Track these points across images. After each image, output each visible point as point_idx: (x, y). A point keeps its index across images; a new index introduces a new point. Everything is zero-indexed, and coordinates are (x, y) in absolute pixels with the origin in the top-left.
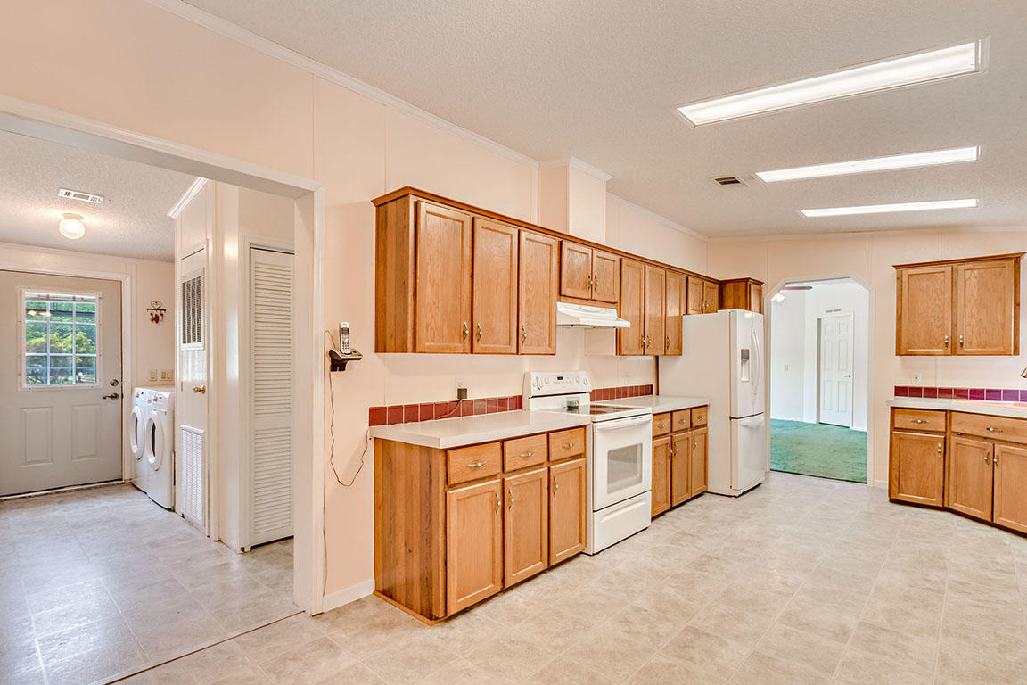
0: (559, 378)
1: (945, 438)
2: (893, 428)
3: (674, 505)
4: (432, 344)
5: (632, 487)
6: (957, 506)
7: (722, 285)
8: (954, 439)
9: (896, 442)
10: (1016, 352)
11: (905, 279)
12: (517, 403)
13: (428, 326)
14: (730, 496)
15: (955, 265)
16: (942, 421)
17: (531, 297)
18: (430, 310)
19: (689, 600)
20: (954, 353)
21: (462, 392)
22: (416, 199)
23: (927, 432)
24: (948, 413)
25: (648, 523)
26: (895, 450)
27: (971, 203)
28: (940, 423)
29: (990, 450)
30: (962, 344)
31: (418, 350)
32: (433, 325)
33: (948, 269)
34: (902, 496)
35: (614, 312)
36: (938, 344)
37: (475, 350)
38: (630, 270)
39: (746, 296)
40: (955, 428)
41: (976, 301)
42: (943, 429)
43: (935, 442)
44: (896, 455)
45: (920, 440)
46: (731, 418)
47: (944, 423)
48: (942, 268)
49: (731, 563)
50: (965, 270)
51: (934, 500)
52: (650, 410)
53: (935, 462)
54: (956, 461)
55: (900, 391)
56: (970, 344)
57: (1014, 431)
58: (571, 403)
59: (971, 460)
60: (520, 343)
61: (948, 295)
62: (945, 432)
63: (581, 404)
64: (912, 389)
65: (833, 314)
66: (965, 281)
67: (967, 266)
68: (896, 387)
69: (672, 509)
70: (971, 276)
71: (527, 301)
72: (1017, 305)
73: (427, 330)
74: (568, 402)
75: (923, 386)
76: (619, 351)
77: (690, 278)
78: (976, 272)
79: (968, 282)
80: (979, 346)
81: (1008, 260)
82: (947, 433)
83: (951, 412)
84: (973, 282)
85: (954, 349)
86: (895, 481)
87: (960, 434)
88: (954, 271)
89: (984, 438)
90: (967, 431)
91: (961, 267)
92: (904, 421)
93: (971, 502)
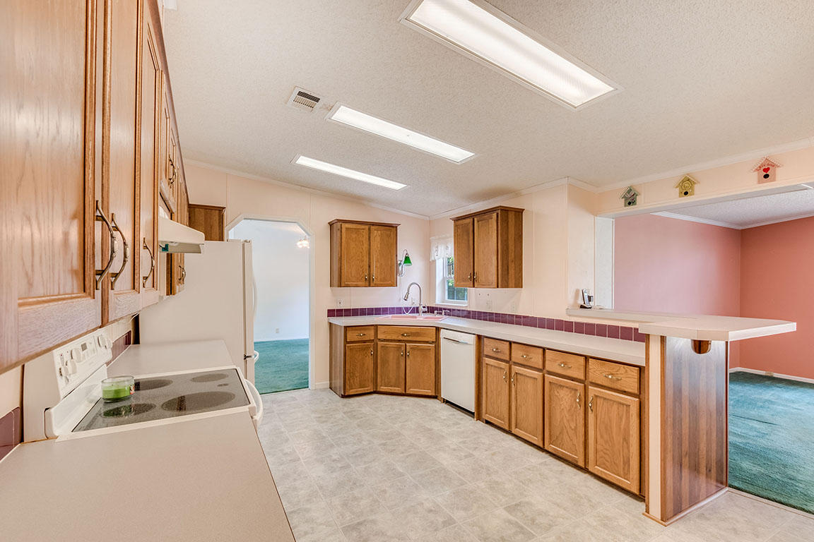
1: (374, 344)
2: (346, 342)
6: (383, 389)
8: (380, 344)
9: (348, 352)
10: (396, 286)
11: (344, 230)
15: (369, 226)
16: (372, 333)
23: (364, 342)
24: (376, 327)
26: (348, 358)
28: (370, 335)
29: (403, 348)
30: (374, 279)
33: (367, 227)
34: (352, 392)
36: (362, 279)
40: (380, 336)
41: (379, 251)
43: (368, 348)
44: (348, 362)
45: (360, 349)
48: (363, 227)
50: (374, 230)
51: (370, 389)
53: (369, 362)
54: (381, 358)
55: (331, 313)
56: (377, 279)
57: (417, 334)
59: (391, 356)
61: (366, 246)
62: (373, 340)
64: (338, 311)
66: (374, 238)
67: (375, 227)
70: (376, 233)
72: (396, 255)
75: (344, 308)
78: (379, 232)
79: (376, 238)
80: (381, 281)
81: (392, 228)
82: (374, 342)
83: (377, 325)
84: (378, 239)
85: (369, 282)
86: (348, 382)
87: (384, 340)
88: (369, 229)
89: (399, 341)
90: (388, 337)
91: (372, 227)
92: (352, 336)
93: (392, 384)
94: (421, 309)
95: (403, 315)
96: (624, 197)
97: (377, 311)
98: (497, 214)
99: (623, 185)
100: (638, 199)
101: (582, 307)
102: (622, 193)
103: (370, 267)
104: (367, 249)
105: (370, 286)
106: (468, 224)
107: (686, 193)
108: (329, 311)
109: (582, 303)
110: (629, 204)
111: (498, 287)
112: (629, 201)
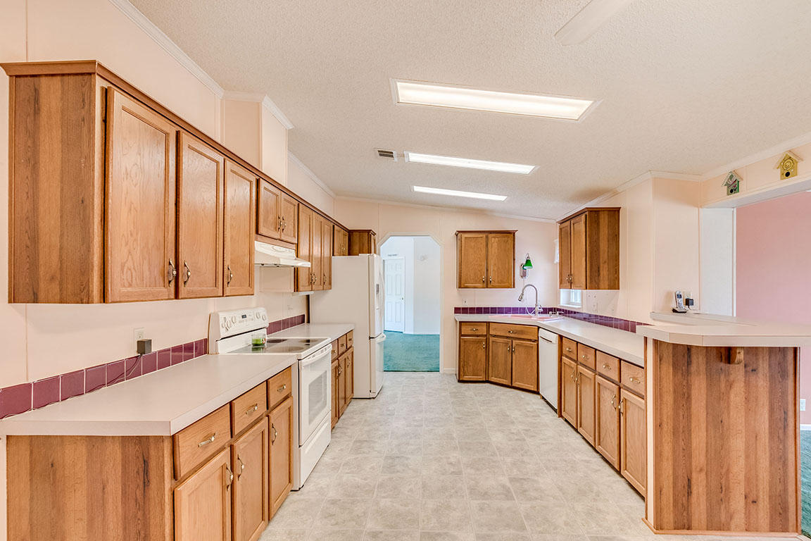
0: (243, 317)
1: (486, 339)
2: (461, 335)
3: (340, 417)
4: (130, 289)
5: (322, 412)
6: (493, 379)
7: (351, 233)
8: (492, 339)
9: (462, 344)
10: (514, 287)
11: (463, 240)
12: (203, 347)
13: (123, 267)
14: (370, 398)
15: (487, 234)
16: (485, 328)
18: (127, 244)
19: (405, 506)
21: (143, 346)
22: (106, 85)
23: (478, 336)
24: (488, 323)
25: (330, 439)
26: (462, 348)
27: (502, 198)
28: (483, 330)
29: (510, 344)
30: (490, 281)
31: (110, 297)
32: (129, 264)
33: (484, 235)
34: (466, 378)
35: (293, 253)
36: (479, 281)
37: (182, 294)
38: (304, 215)
39: (368, 243)
40: (492, 332)
41: (496, 256)
43: (480, 342)
44: (462, 352)
45: (474, 342)
46: (370, 338)
47: (486, 330)
48: (481, 235)
49: (409, 458)
50: (492, 238)
51: (482, 378)
52: (330, 340)
53: (481, 353)
54: (492, 352)
55: (457, 310)
56: (494, 281)
57: (522, 332)
58: (257, 340)
59: (500, 350)
60: (226, 283)
61: (484, 251)
62: (486, 335)
64: (463, 309)
65: (392, 257)
66: (492, 244)
69: (338, 420)
70: (494, 241)
71: (232, 238)
72: (514, 260)
73: (122, 269)
74: (253, 340)
75: (469, 306)
76: (297, 289)
77: (336, 226)
78: (496, 239)
80: (498, 282)
81: (510, 234)
82: (487, 336)
83: (489, 322)
84: (495, 245)
85: (487, 284)
86: (462, 369)
87: (495, 336)
88: (487, 237)
89: (507, 337)
90: (498, 334)
91: (490, 235)
92: (466, 330)
93: (500, 376)
94: (537, 308)
95: (526, 315)
96: (727, 184)
97: (493, 311)
98: (586, 215)
99: (724, 171)
100: (742, 186)
101: (674, 311)
102: (724, 179)
103: (487, 270)
104: (485, 254)
105: (487, 287)
106: (567, 227)
107: (788, 174)
108: (455, 308)
109: (675, 308)
110: (732, 191)
111: (586, 288)
112: (731, 188)
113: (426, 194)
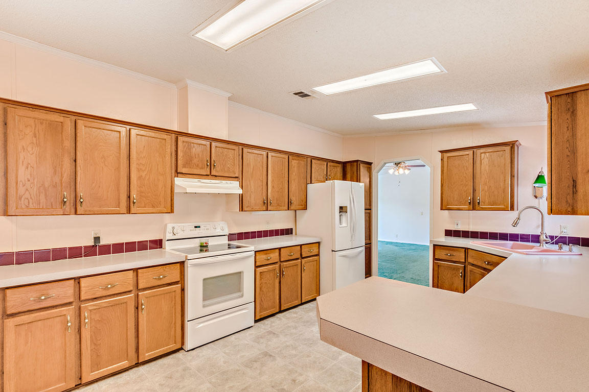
0: (196, 227)
1: (465, 267)
2: (435, 259)
3: (282, 309)
5: (235, 300)
7: (345, 164)
8: (469, 268)
9: (436, 268)
10: (513, 210)
11: (445, 159)
12: (158, 244)
15: (475, 150)
16: (462, 255)
17: (144, 174)
20: (474, 209)
21: (97, 239)
22: (5, 105)
23: (454, 262)
24: (466, 250)
25: (252, 323)
26: (436, 273)
28: (461, 256)
30: (479, 203)
31: (8, 214)
33: (470, 152)
35: (237, 185)
36: (465, 203)
37: (78, 213)
38: (251, 156)
39: (357, 172)
40: (470, 260)
41: (487, 174)
42: (463, 261)
43: (457, 269)
44: (435, 277)
45: (450, 267)
46: (332, 251)
47: (464, 257)
48: (467, 152)
50: (481, 153)
52: (252, 248)
53: (458, 282)
54: (470, 282)
55: (449, 232)
56: (484, 203)
58: (201, 243)
60: (132, 206)
61: (471, 170)
63: (209, 244)
64: (455, 231)
66: (481, 161)
67: (482, 150)
68: (446, 230)
69: (281, 312)
70: (484, 157)
72: (512, 176)
75: (462, 230)
76: (242, 209)
77: (314, 160)
78: (487, 154)
79: (483, 161)
80: (489, 204)
81: (507, 146)
82: (465, 263)
83: (467, 248)
84: (486, 161)
85: (474, 205)
87: (473, 265)
88: (475, 153)
89: (483, 268)
90: (476, 263)
91: (478, 151)
92: (441, 254)
94: (543, 238)
113: (389, 120)
